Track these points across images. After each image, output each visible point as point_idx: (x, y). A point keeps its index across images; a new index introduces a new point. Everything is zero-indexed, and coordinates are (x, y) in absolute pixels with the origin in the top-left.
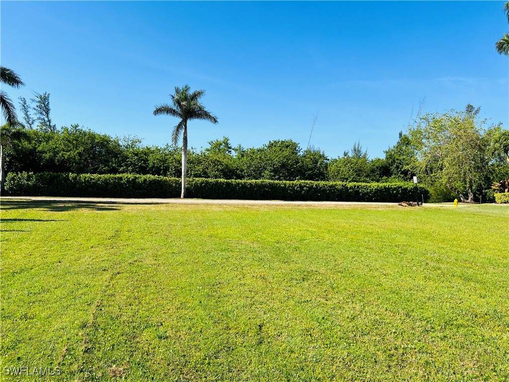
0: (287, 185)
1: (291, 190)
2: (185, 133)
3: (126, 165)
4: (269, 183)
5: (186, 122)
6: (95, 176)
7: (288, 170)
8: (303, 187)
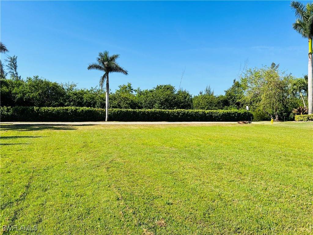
0: (170, 112)
1: (172, 115)
2: (108, 81)
3: (69, 101)
4: (159, 111)
5: (108, 74)
6: (51, 108)
7: (169, 103)
8: (179, 113)
